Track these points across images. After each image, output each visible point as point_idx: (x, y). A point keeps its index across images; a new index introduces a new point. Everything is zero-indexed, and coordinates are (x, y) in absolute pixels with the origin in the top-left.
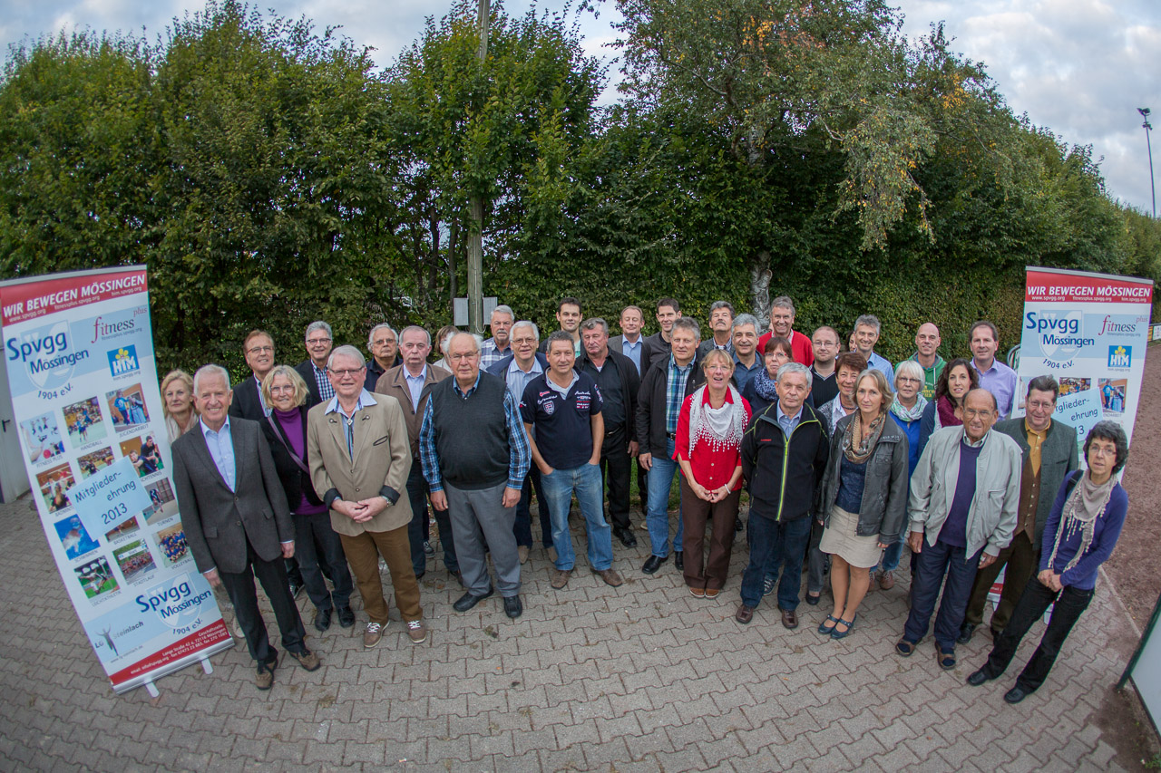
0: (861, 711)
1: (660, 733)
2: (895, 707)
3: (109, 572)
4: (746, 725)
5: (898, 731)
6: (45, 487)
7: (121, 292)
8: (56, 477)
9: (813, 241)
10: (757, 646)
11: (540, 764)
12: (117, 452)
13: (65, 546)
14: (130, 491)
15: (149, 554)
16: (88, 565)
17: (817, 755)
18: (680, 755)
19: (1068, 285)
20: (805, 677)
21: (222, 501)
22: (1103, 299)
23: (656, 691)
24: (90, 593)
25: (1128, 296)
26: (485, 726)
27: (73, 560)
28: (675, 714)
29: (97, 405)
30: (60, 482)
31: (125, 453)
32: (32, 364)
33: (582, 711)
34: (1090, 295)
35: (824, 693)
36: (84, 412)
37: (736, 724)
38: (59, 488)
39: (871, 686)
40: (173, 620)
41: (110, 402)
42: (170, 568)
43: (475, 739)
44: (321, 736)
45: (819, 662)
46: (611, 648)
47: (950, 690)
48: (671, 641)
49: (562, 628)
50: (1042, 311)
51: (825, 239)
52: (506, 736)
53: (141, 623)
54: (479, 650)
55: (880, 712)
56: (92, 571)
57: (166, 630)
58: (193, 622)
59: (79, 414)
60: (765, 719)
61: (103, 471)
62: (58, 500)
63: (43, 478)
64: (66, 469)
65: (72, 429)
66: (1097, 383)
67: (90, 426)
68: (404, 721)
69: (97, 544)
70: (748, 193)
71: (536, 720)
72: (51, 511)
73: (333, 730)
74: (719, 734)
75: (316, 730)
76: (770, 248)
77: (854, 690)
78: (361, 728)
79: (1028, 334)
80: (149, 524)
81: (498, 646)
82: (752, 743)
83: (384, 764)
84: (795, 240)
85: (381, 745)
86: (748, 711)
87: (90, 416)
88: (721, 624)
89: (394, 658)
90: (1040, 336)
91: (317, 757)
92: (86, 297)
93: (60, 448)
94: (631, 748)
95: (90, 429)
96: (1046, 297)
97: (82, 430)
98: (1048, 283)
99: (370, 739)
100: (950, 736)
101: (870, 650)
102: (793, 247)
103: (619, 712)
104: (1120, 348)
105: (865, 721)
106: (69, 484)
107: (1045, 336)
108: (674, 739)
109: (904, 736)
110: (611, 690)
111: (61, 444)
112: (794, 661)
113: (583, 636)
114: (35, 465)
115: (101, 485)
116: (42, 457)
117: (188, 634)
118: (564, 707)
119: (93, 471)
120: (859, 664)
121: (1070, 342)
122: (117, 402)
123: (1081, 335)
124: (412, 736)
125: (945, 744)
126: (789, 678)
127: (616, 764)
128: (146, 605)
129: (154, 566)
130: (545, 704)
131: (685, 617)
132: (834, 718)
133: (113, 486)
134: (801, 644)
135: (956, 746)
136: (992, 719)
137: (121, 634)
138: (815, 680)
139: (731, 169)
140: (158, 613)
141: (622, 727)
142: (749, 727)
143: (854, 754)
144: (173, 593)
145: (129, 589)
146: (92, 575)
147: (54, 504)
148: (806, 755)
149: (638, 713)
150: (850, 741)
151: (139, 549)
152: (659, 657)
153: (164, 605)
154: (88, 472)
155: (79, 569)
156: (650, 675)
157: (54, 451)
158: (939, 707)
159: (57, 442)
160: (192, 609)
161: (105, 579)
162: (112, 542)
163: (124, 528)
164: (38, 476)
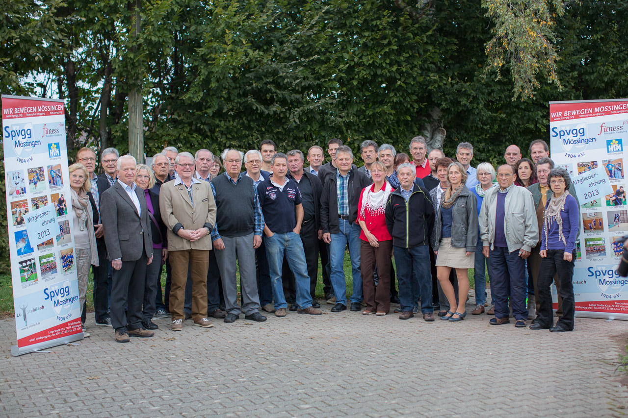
6: (14, 210)
7: (54, 113)
8: (20, 206)
12: (49, 199)
14: (53, 222)
15: (55, 263)
16: (26, 261)
24: (23, 280)
29: (43, 171)
31: (52, 201)
32: (15, 142)
36: (37, 174)
40: (59, 310)
42: (63, 275)
53: (43, 307)
56: (27, 266)
58: (67, 315)
59: (34, 175)
63: (13, 205)
64: (24, 203)
65: (30, 181)
66: (602, 164)
69: (32, 250)
72: (15, 225)
80: (58, 245)
87: (40, 176)
92: (40, 112)
95: (39, 184)
97: (35, 183)
106: (26, 212)
111: (25, 188)
114: (11, 197)
115: (40, 216)
116: (15, 193)
117: (63, 321)
119: (37, 208)
122: (51, 172)
128: (48, 295)
129: (57, 271)
133: (46, 218)
144: (62, 291)
145: (44, 282)
146: (27, 268)
151: (51, 259)
153: (56, 298)
155: (21, 263)
157: (21, 192)
160: (68, 306)
161: (32, 272)
162: (40, 251)
163: (46, 244)
164: (11, 203)
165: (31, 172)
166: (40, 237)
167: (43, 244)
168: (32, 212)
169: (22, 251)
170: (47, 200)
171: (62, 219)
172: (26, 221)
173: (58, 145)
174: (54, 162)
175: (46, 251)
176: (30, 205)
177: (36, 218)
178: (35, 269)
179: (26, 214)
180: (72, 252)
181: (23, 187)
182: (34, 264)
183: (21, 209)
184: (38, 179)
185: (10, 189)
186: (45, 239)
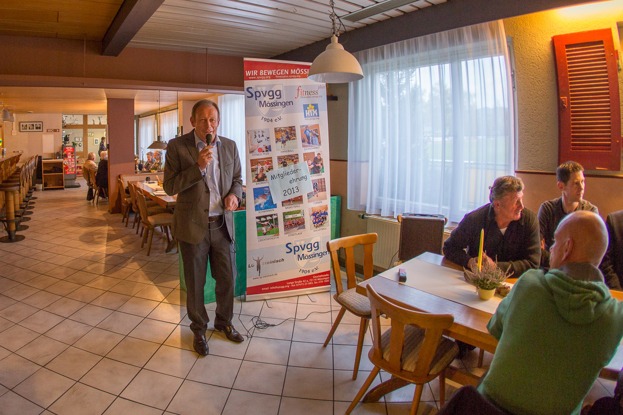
6: (254, 167)
8: (262, 164)
14: (304, 180)
15: (303, 219)
16: (265, 217)
29: (295, 130)
31: (305, 159)
32: (260, 102)
36: (287, 133)
40: (303, 263)
42: (313, 230)
53: (283, 260)
57: (296, 268)
59: (283, 133)
61: (291, 167)
62: (260, 176)
63: (254, 162)
65: (277, 140)
69: (275, 206)
80: (309, 202)
87: (289, 136)
92: (293, 75)
93: (268, 149)
95: (288, 143)
97: (284, 142)
106: (269, 169)
111: (270, 146)
115: (288, 174)
116: (256, 151)
117: (308, 274)
119: (285, 165)
122: (305, 132)
128: (291, 250)
129: (304, 227)
133: (295, 176)
137: (267, 263)
140: (296, 256)
144: (309, 246)
145: (284, 237)
147: (257, 178)
153: (301, 252)
154: (282, 165)
155: (259, 218)
157: (265, 150)
160: (317, 259)
162: (284, 207)
163: (294, 201)
164: (251, 160)
165: (277, 131)
166: (287, 193)
167: (289, 201)
168: (277, 168)
169: (262, 206)
170: (297, 158)
171: (316, 177)
172: (269, 178)
173: (316, 107)
174: (310, 122)
175: (293, 208)
177: (282, 176)
178: (277, 224)
179: (270, 171)
180: (326, 208)
181: (267, 145)
182: (276, 219)
183: (264, 166)
184: (288, 138)
186: (292, 196)
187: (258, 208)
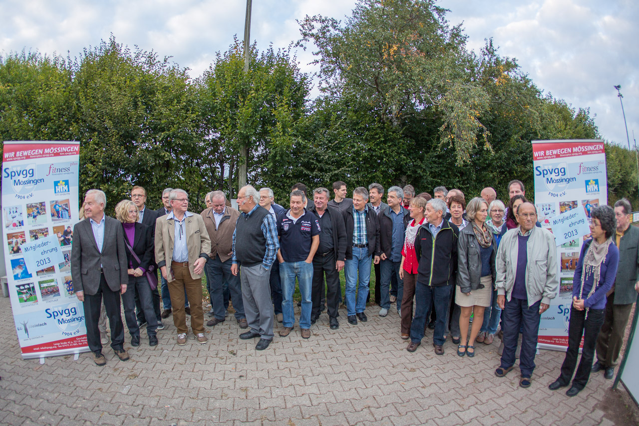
0: (449, 402)
1: (322, 406)
2: (471, 400)
3: (34, 292)
4: (376, 405)
5: (472, 413)
6: (10, 241)
7: (65, 153)
8: (17, 237)
9: (431, 168)
10: (387, 367)
11: (247, 415)
12: (51, 231)
13: (14, 273)
14: (54, 252)
15: (58, 287)
16: (24, 285)
17: (419, 423)
18: (333, 418)
19: (556, 148)
20: (416, 383)
21: (95, 256)
22: (577, 154)
23: (323, 385)
24: (21, 300)
25: (591, 151)
26: (219, 394)
27: (16, 281)
28: (333, 397)
29: (45, 206)
30: (18, 240)
31: (55, 232)
32: (15, 181)
33: (277, 392)
34: (569, 153)
35: (426, 392)
36: (37, 208)
37: (370, 404)
38: (17, 243)
39: (457, 389)
40: (64, 326)
41: (51, 206)
42: (68, 297)
43: (212, 400)
44: (125, 391)
45: (424, 376)
46: (300, 364)
47: (507, 392)
48: (336, 362)
49: (273, 354)
50: (544, 165)
51: (437, 167)
52: (230, 401)
53: (45, 324)
54: (224, 360)
55: (462, 402)
56: (25, 289)
57: (57, 331)
58: (75, 331)
59: (34, 209)
60: (388, 402)
61: (42, 239)
62: (15, 249)
63: (10, 236)
64: (22, 235)
65: (29, 215)
66: (581, 203)
67: (39, 216)
68: (174, 388)
69: (31, 276)
70: (392, 141)
71: (249, 394)
72: (11, 253)
73: (132, 389)
74: (359, 409)
75: (123, 388)
76: (407, 173)
77: (446, 391)
78: (148, 390)
79: (538, 180)
80: (61, 271)
81: (234, 358)
82: (378, 414)
83: (156, 407)
84: (420, 167)
85: (157, 399)
86: (378, 398)
87: (40, 211)
88: (368, 356)
89: (175, 360)
90: (545, 179)
91: (119, 401)
92: (46, 154)
93: (21, 223)
94: (303, 412)
95: (39, 217)
96: (545, 157)
97: (35, 217)
98: (545, 149)
99: (152, 395)
100: (506, 416)
101: (458, 372)
102: (419, 171)
103: (299, 394)
104: (591, 181)
105: (452, 406)
106: (23, 242)
107: (547, 179)
108: (330, 410)
109: (476, 416)
110: (296, 383)
111: (23, 221)
112: (410, 375)
113: (285, 357)
114: (8, 229)
115: (39, 246)
116: (11, 226)
117: (70, 336)
118: (268, 389)
119: (36, 238)
120: (450, 378)
121: (562, 181)
122: (55, 206)
123: (568, 176)
124: (176, 396)
125: (503, 420)
126: (405, 383)
127: (292, 419)
128: (51, 315)
129: (59, 295)
130: (257, 387)
131: (346, 352)
132: (432, 404)
133: (45, 248)
134: (414, 367)
135: (510, 421)
136: (533, 407)
137: (33, 326)
138: (422, 385)
139: (382, 128)
140: (56, 321)
141: (300, 401)
142: (378, 406)
143: (443, 424)
144: (67, 312)
145: (42, 304)
146: (25, 291)
147: (13, 250)
148: (412, 422)
149: (310, 395)
150: (441, 416)
151: (53, 284)
152: (328, 369)
153: (60, 317)
154: (34, 238)
155: (19, 286)
156: (321, 378)
157: (18, 225)
158: (499, 401)
159: (21, 220)
160: (76, 323)
161: (31, 295)
162: (39, 277)
163: (47, 271)
164: (8, 234)
165: (29, 207)
166: (40, 264)
167: (42, 270)
168: (30, 242)
169: (19, 276)
170: (47, 231)
172: (23, 250)
173: (67, 182)
174: (60, 198)
175: (47, 277)
176: (28, 236)
177: (34, 248)
179: (24, 244)
182: (33, 288)
184: (38, 213)
185: (7, 222)
186: (45, 267)
187: (16, 277)
